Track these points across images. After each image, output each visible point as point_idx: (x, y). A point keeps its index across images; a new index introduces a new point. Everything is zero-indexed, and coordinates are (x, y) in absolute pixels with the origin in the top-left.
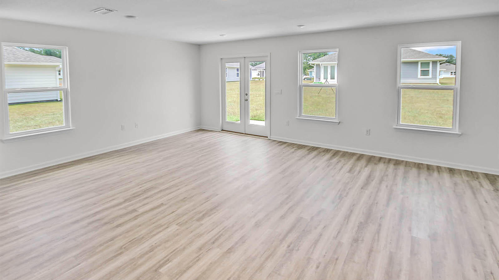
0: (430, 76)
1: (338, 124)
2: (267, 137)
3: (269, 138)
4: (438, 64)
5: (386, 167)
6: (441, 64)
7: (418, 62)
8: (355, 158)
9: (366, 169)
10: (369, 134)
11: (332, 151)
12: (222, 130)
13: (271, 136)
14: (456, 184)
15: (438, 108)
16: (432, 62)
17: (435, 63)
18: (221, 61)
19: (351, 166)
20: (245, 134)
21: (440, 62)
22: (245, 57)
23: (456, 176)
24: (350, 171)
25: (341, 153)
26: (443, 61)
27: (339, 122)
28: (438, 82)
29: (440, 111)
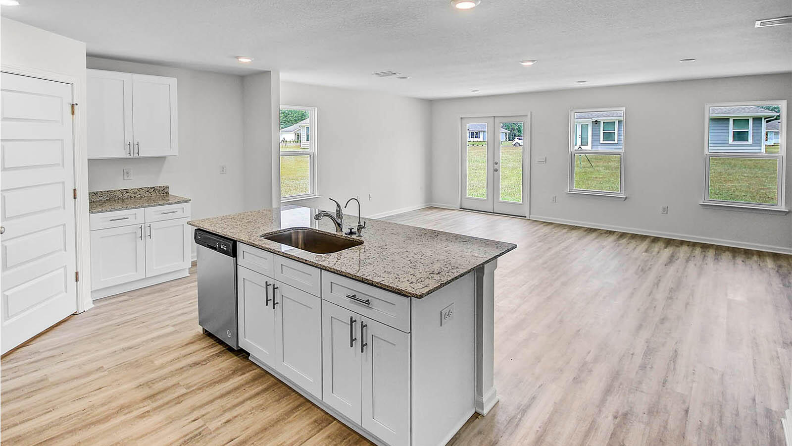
0: (750, 141)
1: (623, 200)
2: (526, 217)
3: (528, 218)
4: (764, 122)
5: (691, 249)
6: (767, 122)
7: (729, 119)
8: (648, 240)
9: (667, 250)
10: (667, 213)
11: (616, 234)
12: (461, 208)
13: (531, 216)
14: (780, 266)
15: (762, 189)
16: (753, 118)
17: (757, 120)
18: (462, 120)
19: (646, 247)
20: (493, 213)
21: (765, 119)
22: (494, 117)
23: (782, 260)
24: (646, 251)
25: (630, 235)
26: (773, 117)
27: (625, 197)
28: (763, 150)
29: (766, 194)
